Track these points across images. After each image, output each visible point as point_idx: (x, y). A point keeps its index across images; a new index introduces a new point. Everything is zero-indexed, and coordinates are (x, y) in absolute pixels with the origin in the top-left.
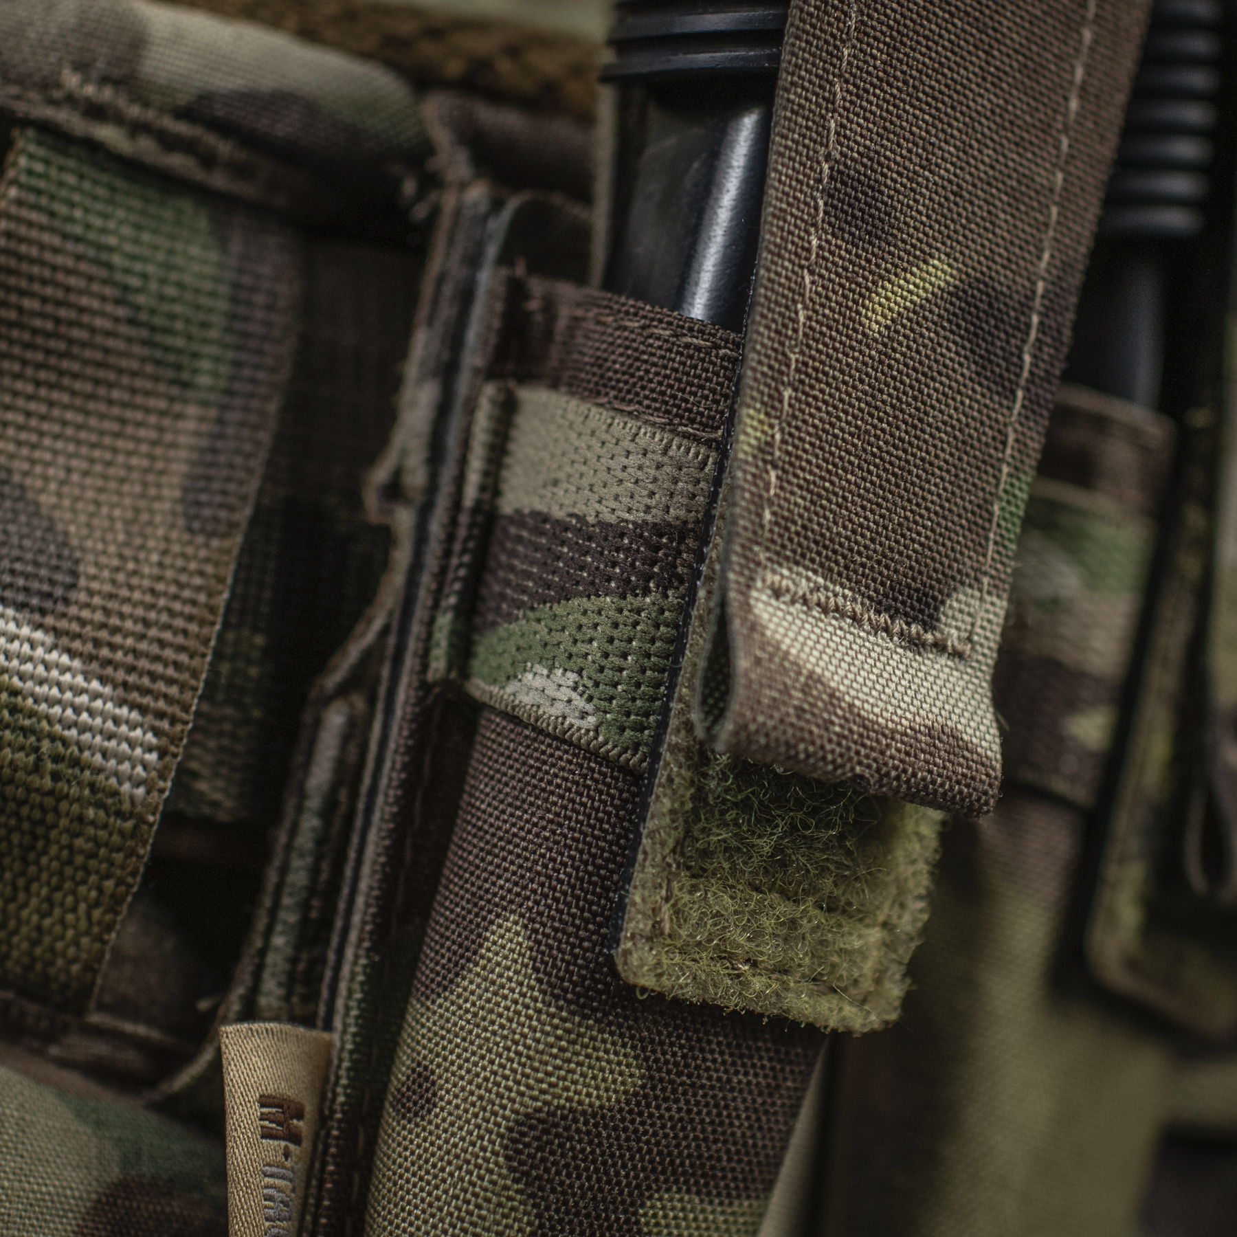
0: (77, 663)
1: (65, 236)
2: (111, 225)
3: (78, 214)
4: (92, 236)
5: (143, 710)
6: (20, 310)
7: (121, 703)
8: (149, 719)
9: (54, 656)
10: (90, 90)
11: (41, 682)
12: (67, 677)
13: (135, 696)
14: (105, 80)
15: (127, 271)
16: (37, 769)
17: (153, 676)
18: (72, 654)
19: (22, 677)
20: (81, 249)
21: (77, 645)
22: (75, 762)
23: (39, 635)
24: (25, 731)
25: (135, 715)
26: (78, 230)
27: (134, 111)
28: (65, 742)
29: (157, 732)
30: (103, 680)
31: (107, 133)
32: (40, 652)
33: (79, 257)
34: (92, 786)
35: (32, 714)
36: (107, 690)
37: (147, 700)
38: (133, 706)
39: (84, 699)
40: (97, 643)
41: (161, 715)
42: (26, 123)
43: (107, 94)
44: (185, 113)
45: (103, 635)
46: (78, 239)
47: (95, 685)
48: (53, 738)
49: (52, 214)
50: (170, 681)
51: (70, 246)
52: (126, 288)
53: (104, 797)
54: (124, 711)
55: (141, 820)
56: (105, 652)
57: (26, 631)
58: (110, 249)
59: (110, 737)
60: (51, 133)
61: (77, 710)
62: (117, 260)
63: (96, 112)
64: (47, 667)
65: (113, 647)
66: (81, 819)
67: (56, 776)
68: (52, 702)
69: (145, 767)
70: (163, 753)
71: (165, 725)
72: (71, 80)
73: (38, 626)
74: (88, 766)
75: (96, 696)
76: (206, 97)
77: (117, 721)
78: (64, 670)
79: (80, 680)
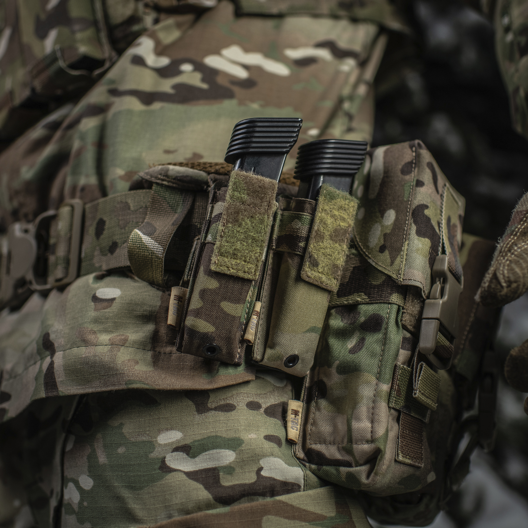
0: (154, 241)
1: (160, 197)
2: (166, 194)
3: (162, 194)
4: (164, 196)
5: (161, 245)
6: (155, 206)
7: (159, 245)
8: (162, 246)
9: (151, 240)
10: (162, 177)
11: (149, 244)
12: (152, 243)
13: (160, 244)
14: (164, 176)
15: (169, 200)
16: (149, 255)
17: (163, 241)
18: (153, 240)
19: (147, 243)
20: (162, 198)
21: (154, 239)
22: (154, 253)
23: (150, 238)
24: (147, 250)
25: (160, 246)
26: (162, 196)
27: (168, 179)
28: (152, 251)
29: (163, 248)
30: (157, 242)
31: (165, 183)
32: (149, 240)
33: (162, 199)
34: (156, 256)
35: (148, 248)
36: (157, 244)
37: (162, 244)
38: (160, 245)
39: (154, 245)
40: (156, 238)
41: (164, 246)
42: (154, 183)
43: (164, 178)
44: (174, 179)
45: (157, 237)
46: (162, 197)
47: (156, 243)
48: (150, 250)
49: (158, 194)
50: (165, 242)
51: (161, 198)
52: (168, 202)
53: (157, 257)
54: (159, 246)
55: (162, 259)
56: (157, 239)
57: (148, 238)
58: (166, 198)
59: (157, 249)
60: (157, 184)
61: (153, 246)
62: (167, 199)
63: (163, 180)
64: (150, 242)
65: (158, 239)
66: (155, 261)
67: (152, 255)
68: (151, 246)
69: (161, 252)
70: (164, 250)
71: (164, 247)
72: (160, 176)
73: (150, 237)
74: (155, 253)
75: (156, 244)
76: (177, 177)
77: (158, 247)
78: (152, 242)
79: (154, 243)
